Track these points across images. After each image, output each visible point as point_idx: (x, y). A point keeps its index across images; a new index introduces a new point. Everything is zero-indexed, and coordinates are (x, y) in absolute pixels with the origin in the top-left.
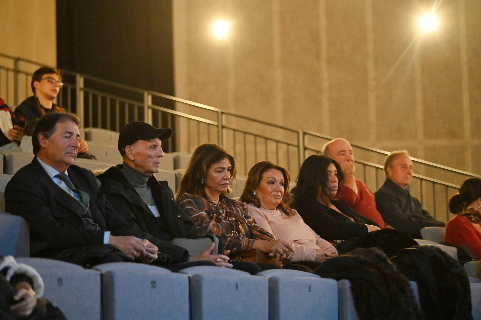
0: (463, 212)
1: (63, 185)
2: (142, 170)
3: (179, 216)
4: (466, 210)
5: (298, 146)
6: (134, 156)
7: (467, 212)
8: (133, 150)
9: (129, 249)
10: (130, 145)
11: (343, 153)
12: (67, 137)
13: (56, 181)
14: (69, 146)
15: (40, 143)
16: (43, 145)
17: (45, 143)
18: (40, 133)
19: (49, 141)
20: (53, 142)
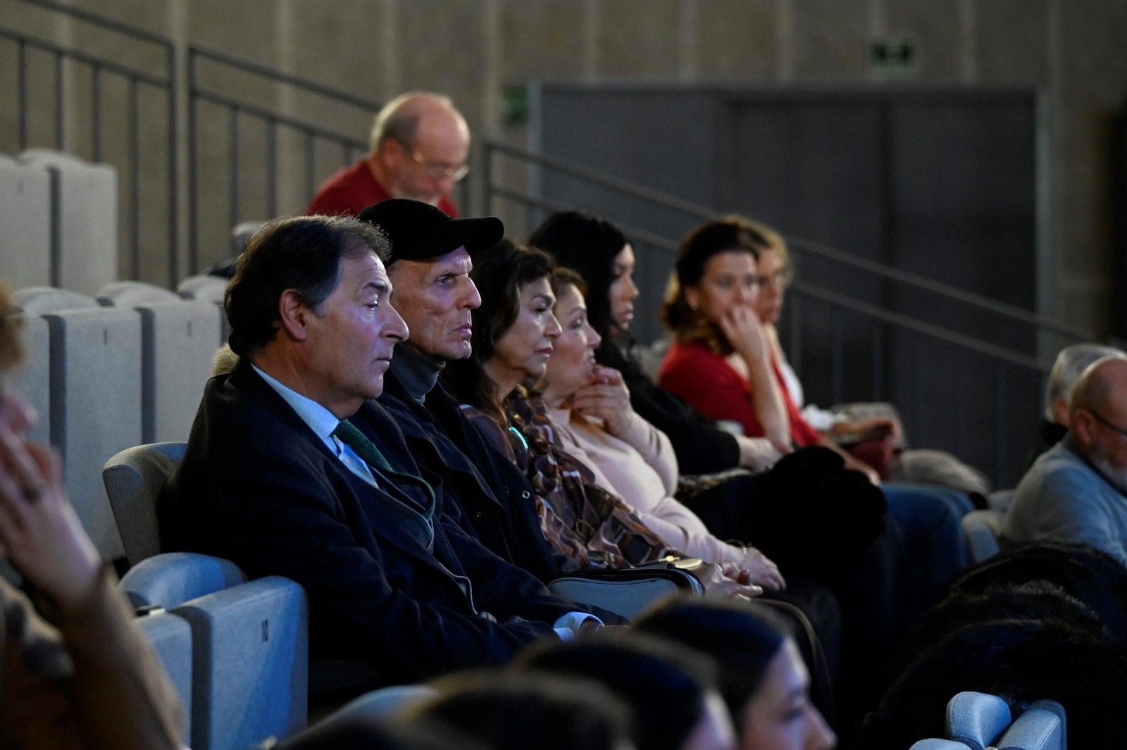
1: (345, 457)
14: (381, 335)
15: (288, 323)
16: (298, 331)
17: (303, 323)
18: (287, 291)
19: (318, 317)
20: (333, 320)
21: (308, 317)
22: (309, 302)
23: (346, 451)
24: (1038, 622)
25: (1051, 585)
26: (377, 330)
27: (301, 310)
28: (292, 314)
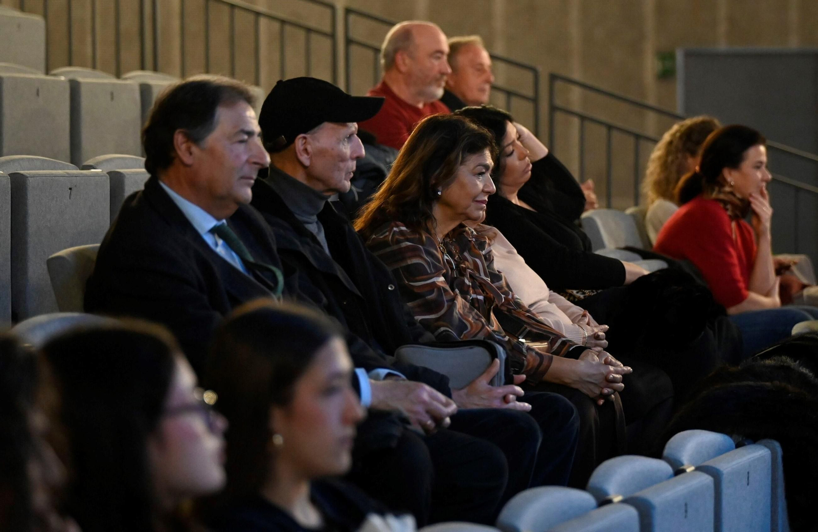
0: (714, 195)
1: (221, 249)
2: (319, 187)
3: (391, 287)
4: (720, 192)
5: (332, 36)
6: (311, 159)
7: (722, 196)
8: (309, 144)
9: (416, 413)
10: (305, 132)
11: (439, 55)
12: (242, 142)
13: (209, 239)
14: (247, 161)
15: (180, 153)
16: (187, 159)
17: (191, 154)
18: (178, 131)
19: (203, 150)
20: (211, 152)
21: (194, 149)
22: (194, 139)
23: (223, 245)
24: (768, 384)
25: (789, 360)
26: (244, 158)
27: (190, 144)
28: (184, 147)
